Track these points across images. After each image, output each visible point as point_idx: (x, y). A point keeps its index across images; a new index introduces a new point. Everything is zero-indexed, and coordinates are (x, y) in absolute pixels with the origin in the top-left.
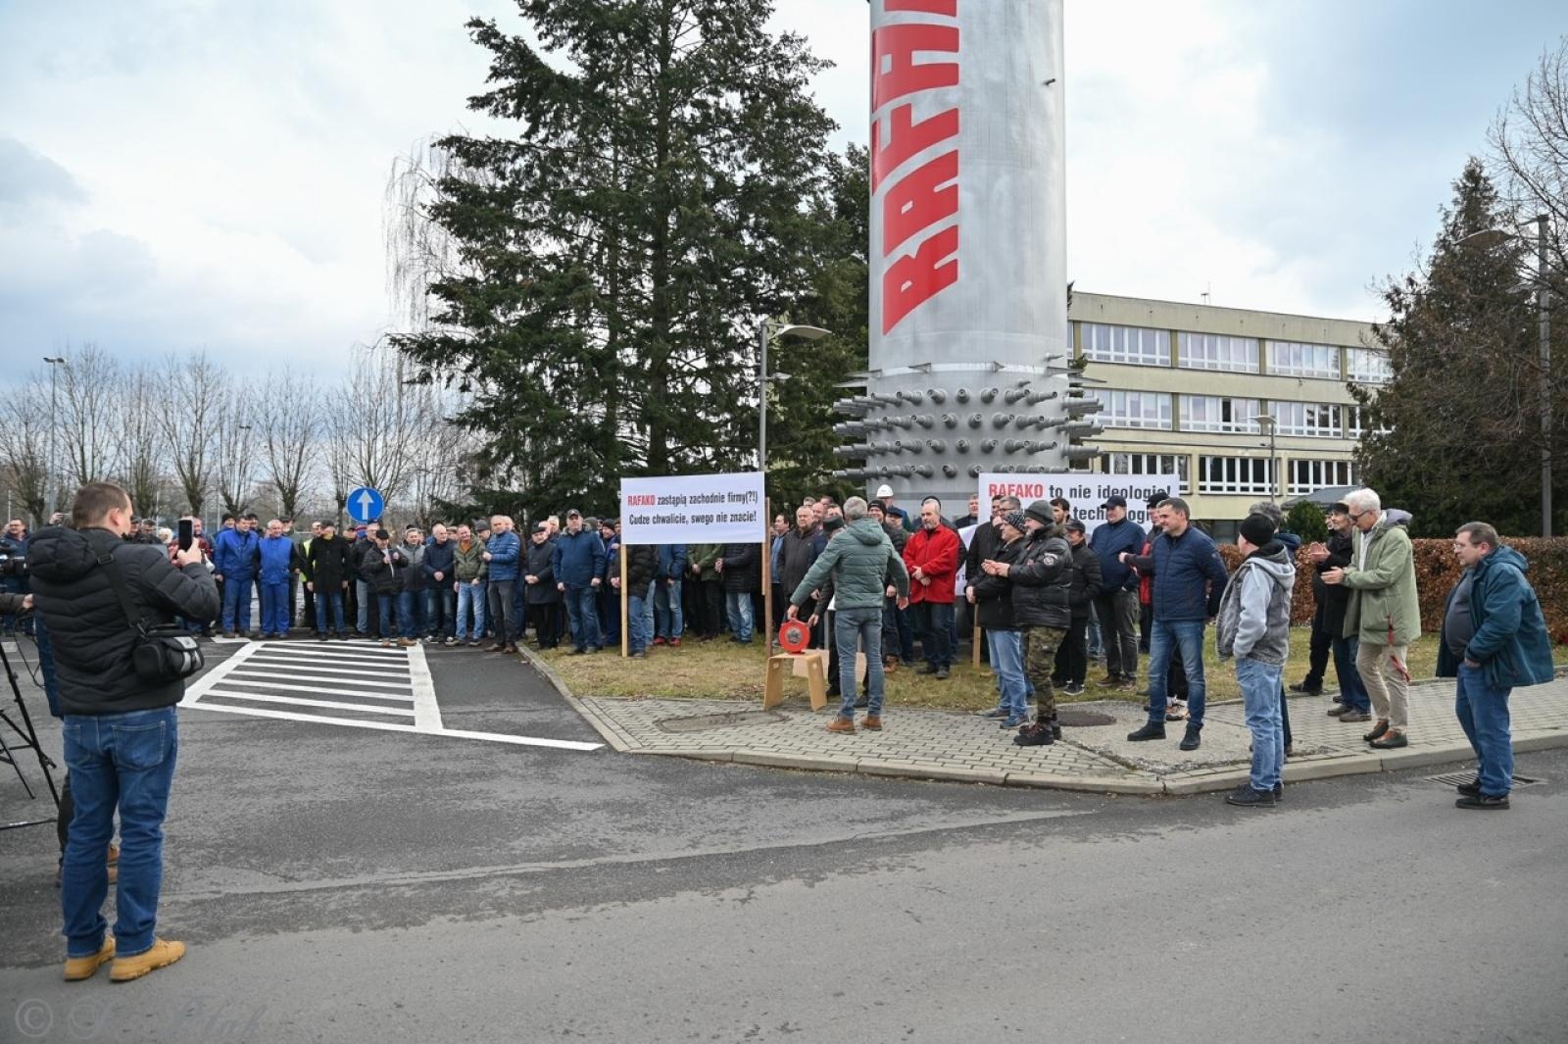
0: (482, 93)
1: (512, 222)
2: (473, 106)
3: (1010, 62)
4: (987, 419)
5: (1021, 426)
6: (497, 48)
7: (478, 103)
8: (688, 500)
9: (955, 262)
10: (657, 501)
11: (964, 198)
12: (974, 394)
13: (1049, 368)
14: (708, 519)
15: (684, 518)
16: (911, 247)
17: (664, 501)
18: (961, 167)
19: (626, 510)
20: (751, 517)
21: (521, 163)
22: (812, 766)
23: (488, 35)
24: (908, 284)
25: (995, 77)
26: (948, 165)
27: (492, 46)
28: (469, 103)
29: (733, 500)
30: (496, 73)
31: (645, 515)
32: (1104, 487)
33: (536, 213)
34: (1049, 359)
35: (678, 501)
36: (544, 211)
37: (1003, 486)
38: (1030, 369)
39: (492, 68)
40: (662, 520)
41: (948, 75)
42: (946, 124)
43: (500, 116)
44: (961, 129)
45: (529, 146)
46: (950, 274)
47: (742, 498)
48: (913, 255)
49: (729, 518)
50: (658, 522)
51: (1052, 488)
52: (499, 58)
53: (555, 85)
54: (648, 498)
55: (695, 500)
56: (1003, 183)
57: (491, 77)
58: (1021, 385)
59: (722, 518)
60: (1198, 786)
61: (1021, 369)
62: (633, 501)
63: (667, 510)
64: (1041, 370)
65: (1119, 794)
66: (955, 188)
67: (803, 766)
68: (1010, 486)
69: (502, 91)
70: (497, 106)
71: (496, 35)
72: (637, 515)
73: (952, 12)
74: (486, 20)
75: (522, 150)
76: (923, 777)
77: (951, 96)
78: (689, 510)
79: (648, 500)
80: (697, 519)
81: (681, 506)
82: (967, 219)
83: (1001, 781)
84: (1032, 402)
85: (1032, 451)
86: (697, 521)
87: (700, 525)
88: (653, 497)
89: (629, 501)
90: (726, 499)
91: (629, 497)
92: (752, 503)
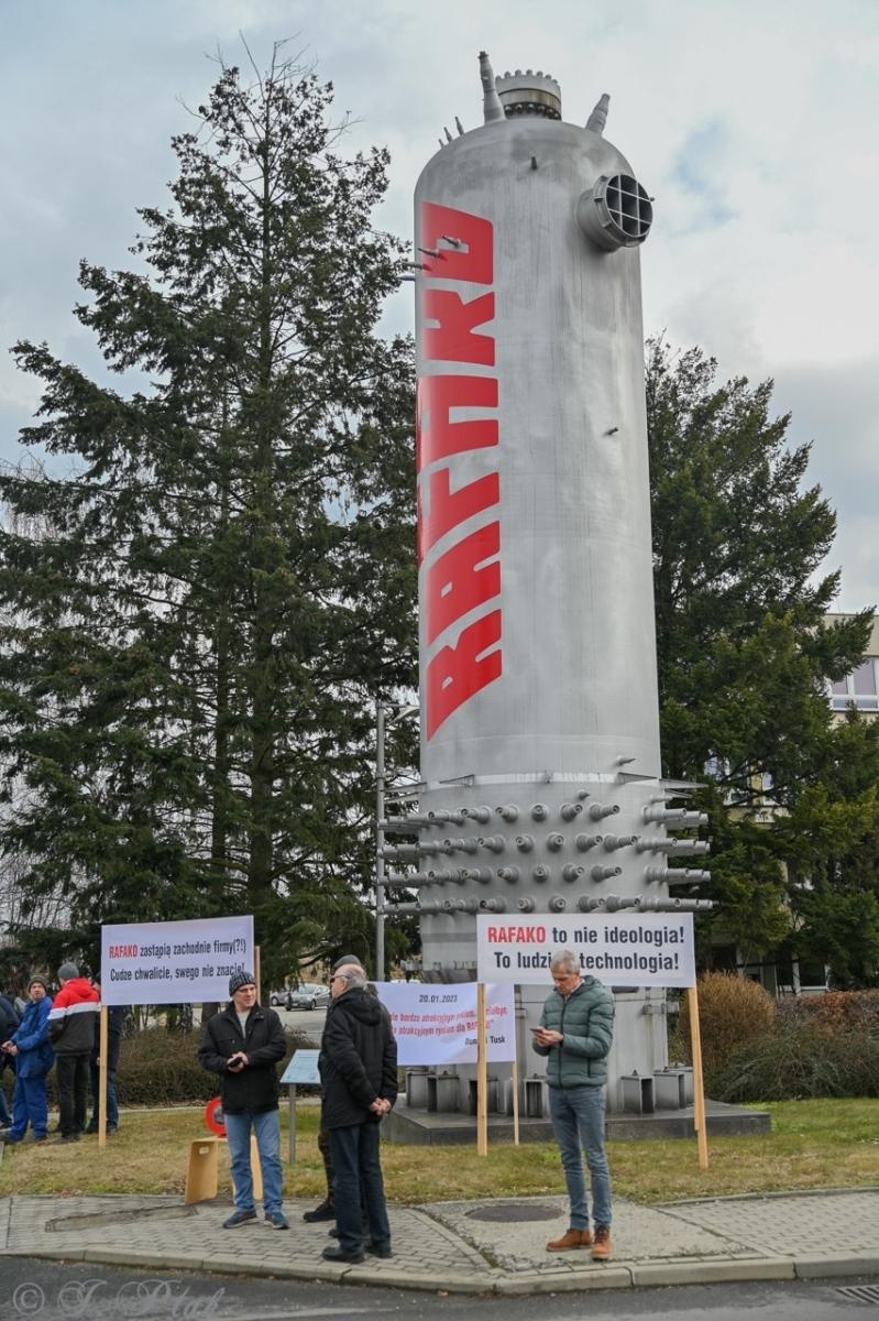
0: (37, 423)
1: (69, 586)
2: (25, 440)
3: (559, 414)
4: (538, 839)
5: (584, 847)
6: (50, 375)
7: (32, 435)
8: (172, 950)
9: (498, 654)
10: (139, 951)
11: (507, 577)
12: (522, 810)
13: (621, 773)
14: (191, 973)
15: (168, 971)
16: (451, 637)
17: (147, 951)
18: (502, 541)
19: (108, 964)
21: (85, 509)
22: (160, 1263)
23: (37, 360)
24: (449, 680)
25: (540, 432)
26: (488, 539)
27: (44, 373)
28: (22, 435)
29: (220, 950)
30: (49, 404)
31: (127, 970)
32: (611, 928)
33: (102, 570)
34: (621, 763)
35: (160, 951)
36: (113, 569)
38: (593, 778)
39: (44, 398)
40: (145, 975)
41: (486, 434)
42: (486, 491)
43: (60, 451)
44: (502, 496)
45: (96, 489)
46: (491, 669)
47: (227, 947)
48: (454, 646)
49: (215, 971)
50: (141, 977)
51: (555, 931)
52: (55, 387)
53: (119, 418)
54: (130, 948)
55: (180, 950)
56: (553, 557)
57: (43, 409)
58: (583, 797)
60: (537, 1286)
61: (581, 777)
62: (115, 952)
63: (149, 963)
64: (611, 778)
65: (451, 1293)
66: (497, 565)
67: (150, 1263)
68: (510, 929)
69: (62, 420)
70: (56, 438)
71: (49, 360)
72: (118, 970)
73: (491, 362)
74: (36, 344)
75: (88, 492)
76: (263, 1274)
77: (488, 459)
78: (172, 962)
79: (129, 951)
80: (181, 973)
81: (165, 957)
82: (511, 602)
83: (338, 1278)
84: (596, 817)
85: (598, 878)
86: (182, 974)
87: (185, 980)
88: (135, 946)
89: (111, 952)
90: (212, 948)
91: (112, 948)
92: (240, 953)
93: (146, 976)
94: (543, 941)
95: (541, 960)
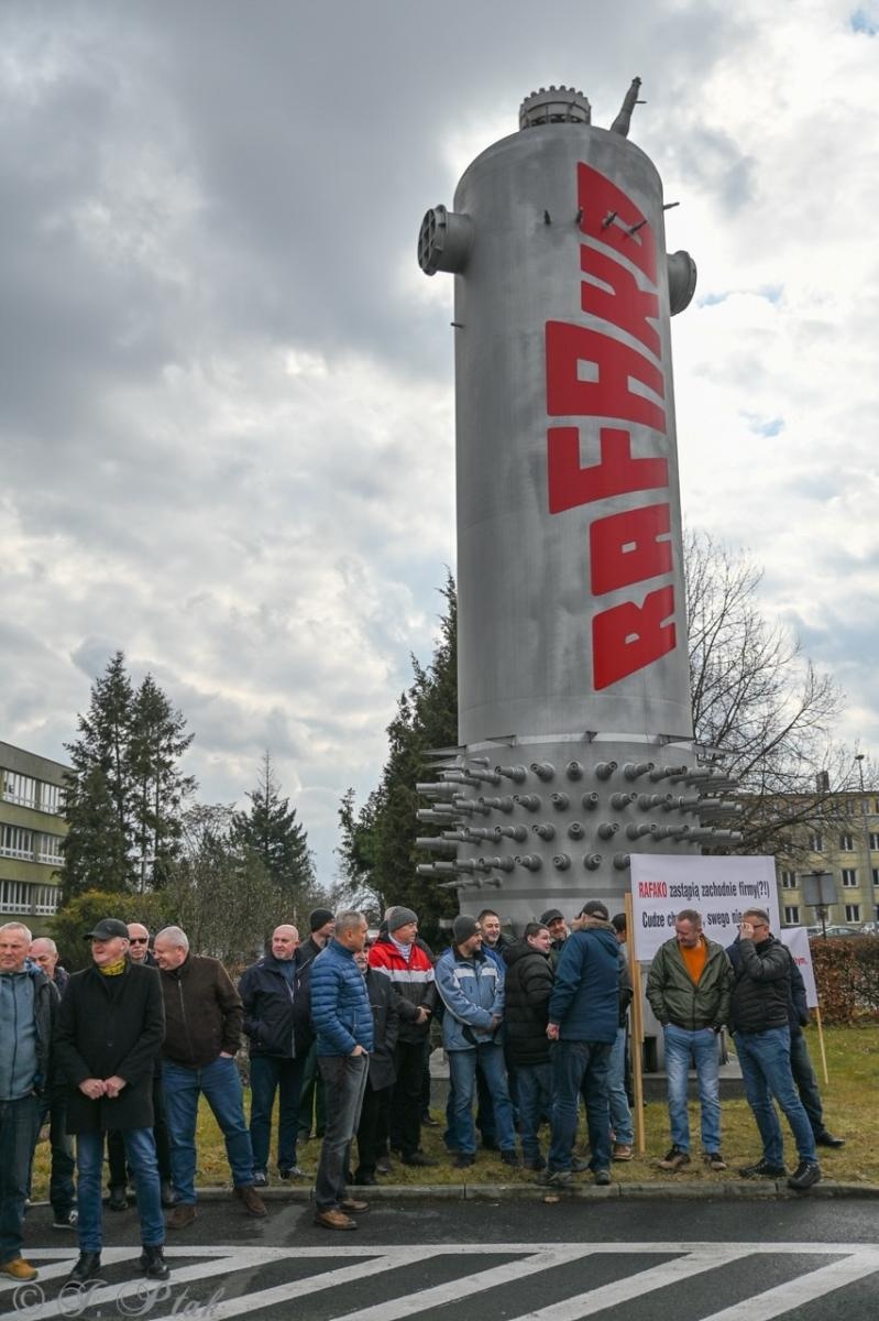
8: (701, 890)
9: (673, 625)
10: (669, 890)
14: (724, 919)
17: (677, 891)
19: (639, 905)
24: (633, 637)
29: (745, 893)
31: (659, 914)
35: (690, 892)
46: (668, 639)
47: (751, 890)
48: (640, 604)
54: (659, 884)
55: (708, 891)
62: (645, 890)
72: (650, 913)
78: (703, 906)
79: (659, 890)
80: (714, 919)
81: (694, 898)
86: (714, 922)
87: (718, 927)
88: (664, 884)
89: (641, 890)
90: (738, 888)
91: (641, 884)
92: (764, 897)
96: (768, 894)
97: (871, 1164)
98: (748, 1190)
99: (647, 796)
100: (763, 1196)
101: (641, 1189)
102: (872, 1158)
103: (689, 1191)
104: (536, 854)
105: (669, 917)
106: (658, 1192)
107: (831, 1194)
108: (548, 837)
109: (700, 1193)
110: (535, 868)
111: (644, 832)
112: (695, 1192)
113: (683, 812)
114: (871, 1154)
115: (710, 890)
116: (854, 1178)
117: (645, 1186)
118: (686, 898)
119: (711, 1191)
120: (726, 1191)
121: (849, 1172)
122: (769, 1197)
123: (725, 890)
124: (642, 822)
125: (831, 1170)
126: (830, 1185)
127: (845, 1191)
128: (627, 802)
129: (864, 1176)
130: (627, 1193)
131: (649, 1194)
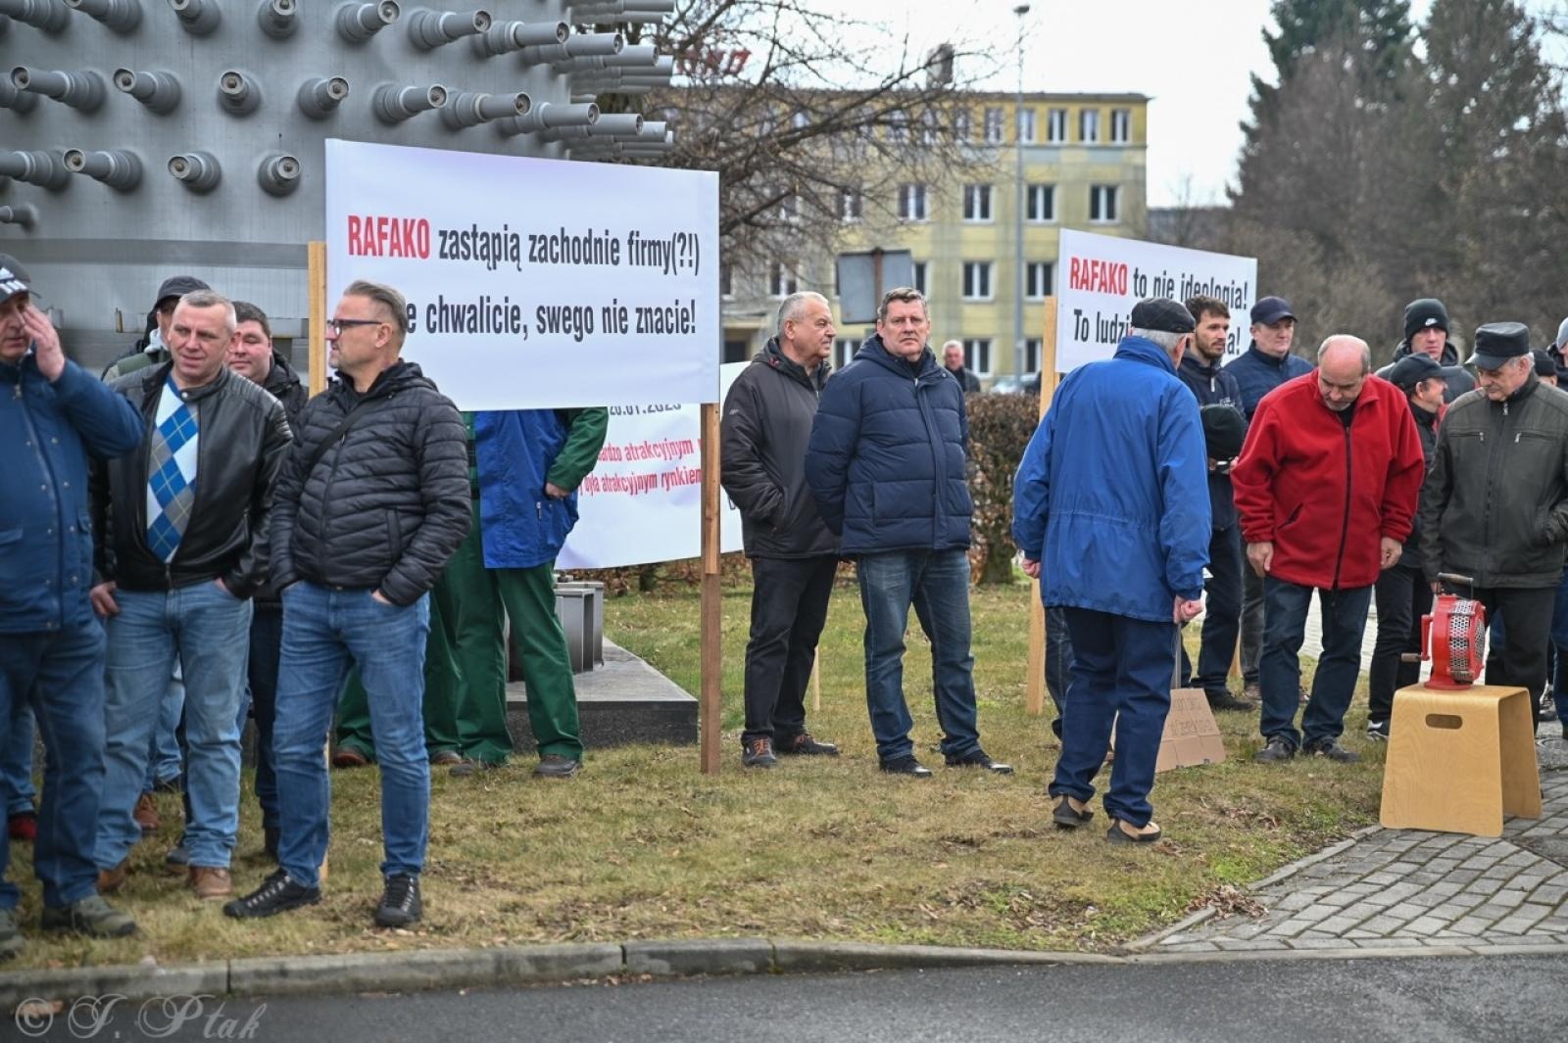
8: (525, 246)
10: (436, 242)
14: (576, 321)
15: (516, 312)
17: (459, 244)
20: (682, 321)
29: (640, 261)
32: (1187, 279)
35: (495, 247)
37: (1085, 262)
40: (455, 318)
47: (656, 252)
49: (633, 318)
50: (442, 325)
51: (1136, 276)
54: (409, 226)
59: (615, 318)
62: (366, 236)
63: (466, 282)
68: (1095, 263)
78: (528, 287)
79: (407, 238)
80: (553, 319)
81: (507, 266)
86: (554, 325)
87: (561, 340)
88: (423, 223)
89: (353, 236)
90: (623, 249)
91: (354, 220)
92: (686, 271)
93: (458, 324)
94: (1123, 293)
95: (1119, 329)
96: (696, 265)
97: (856, 894)
98: (553, 965)
99: (430, 13)
100: (588, 976)
101: (283, 973)
102: (864, 880)
103: (406, 974)
104: (131, 149)
105: (431, 307)
106: (326, 979)
107: (750, 966)
108: (162, 105)
109: (434, 977)
110: (127, 184)
111: (415, 107)
112: (419, 975)
113: (525, 64)
114: (863, 870)
115: (550, 248)
116: (812, 927)
117: (294, 964)
118: (483, 264)
119: (461, 971)
120: (498, 969)
121: (800, 915)
122: (602, 977)
123: (593, 249)
124: (412, 80)
125: (764, 910)
126: (756, 946)
127: (783, 959)
128: (373, 25)
129: (836, 922)
130: (245, 985)
131: (307, 983)
